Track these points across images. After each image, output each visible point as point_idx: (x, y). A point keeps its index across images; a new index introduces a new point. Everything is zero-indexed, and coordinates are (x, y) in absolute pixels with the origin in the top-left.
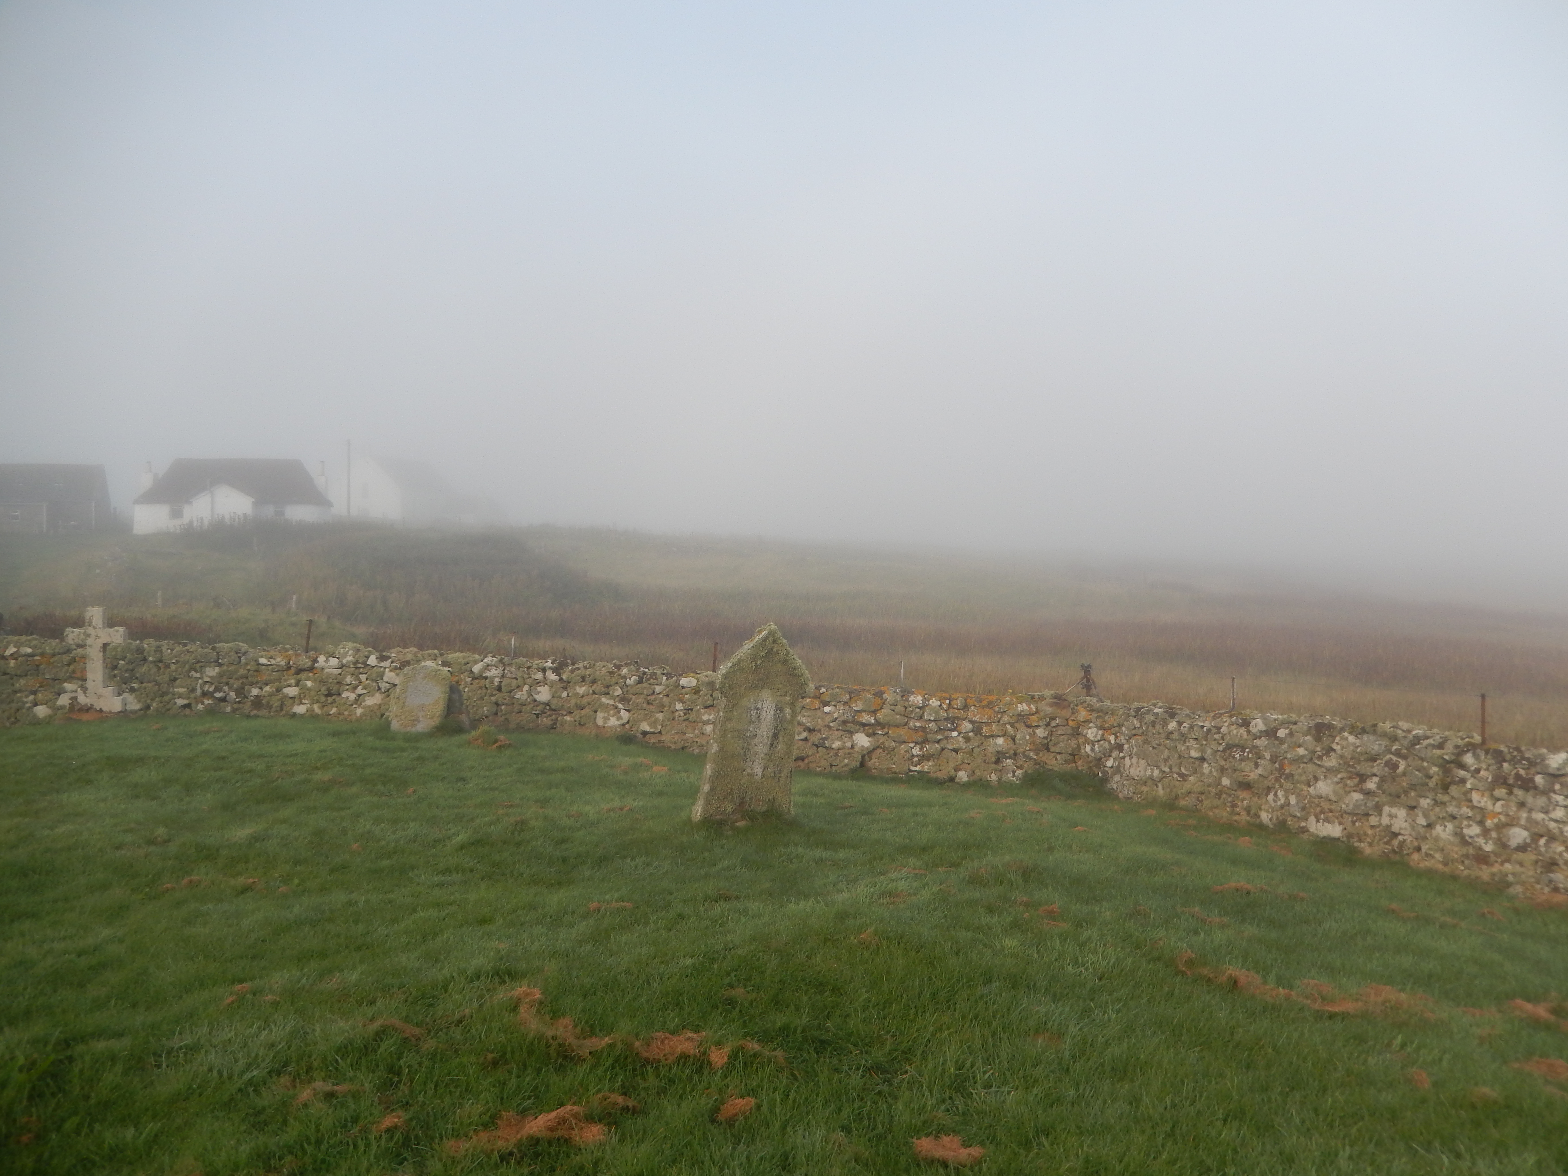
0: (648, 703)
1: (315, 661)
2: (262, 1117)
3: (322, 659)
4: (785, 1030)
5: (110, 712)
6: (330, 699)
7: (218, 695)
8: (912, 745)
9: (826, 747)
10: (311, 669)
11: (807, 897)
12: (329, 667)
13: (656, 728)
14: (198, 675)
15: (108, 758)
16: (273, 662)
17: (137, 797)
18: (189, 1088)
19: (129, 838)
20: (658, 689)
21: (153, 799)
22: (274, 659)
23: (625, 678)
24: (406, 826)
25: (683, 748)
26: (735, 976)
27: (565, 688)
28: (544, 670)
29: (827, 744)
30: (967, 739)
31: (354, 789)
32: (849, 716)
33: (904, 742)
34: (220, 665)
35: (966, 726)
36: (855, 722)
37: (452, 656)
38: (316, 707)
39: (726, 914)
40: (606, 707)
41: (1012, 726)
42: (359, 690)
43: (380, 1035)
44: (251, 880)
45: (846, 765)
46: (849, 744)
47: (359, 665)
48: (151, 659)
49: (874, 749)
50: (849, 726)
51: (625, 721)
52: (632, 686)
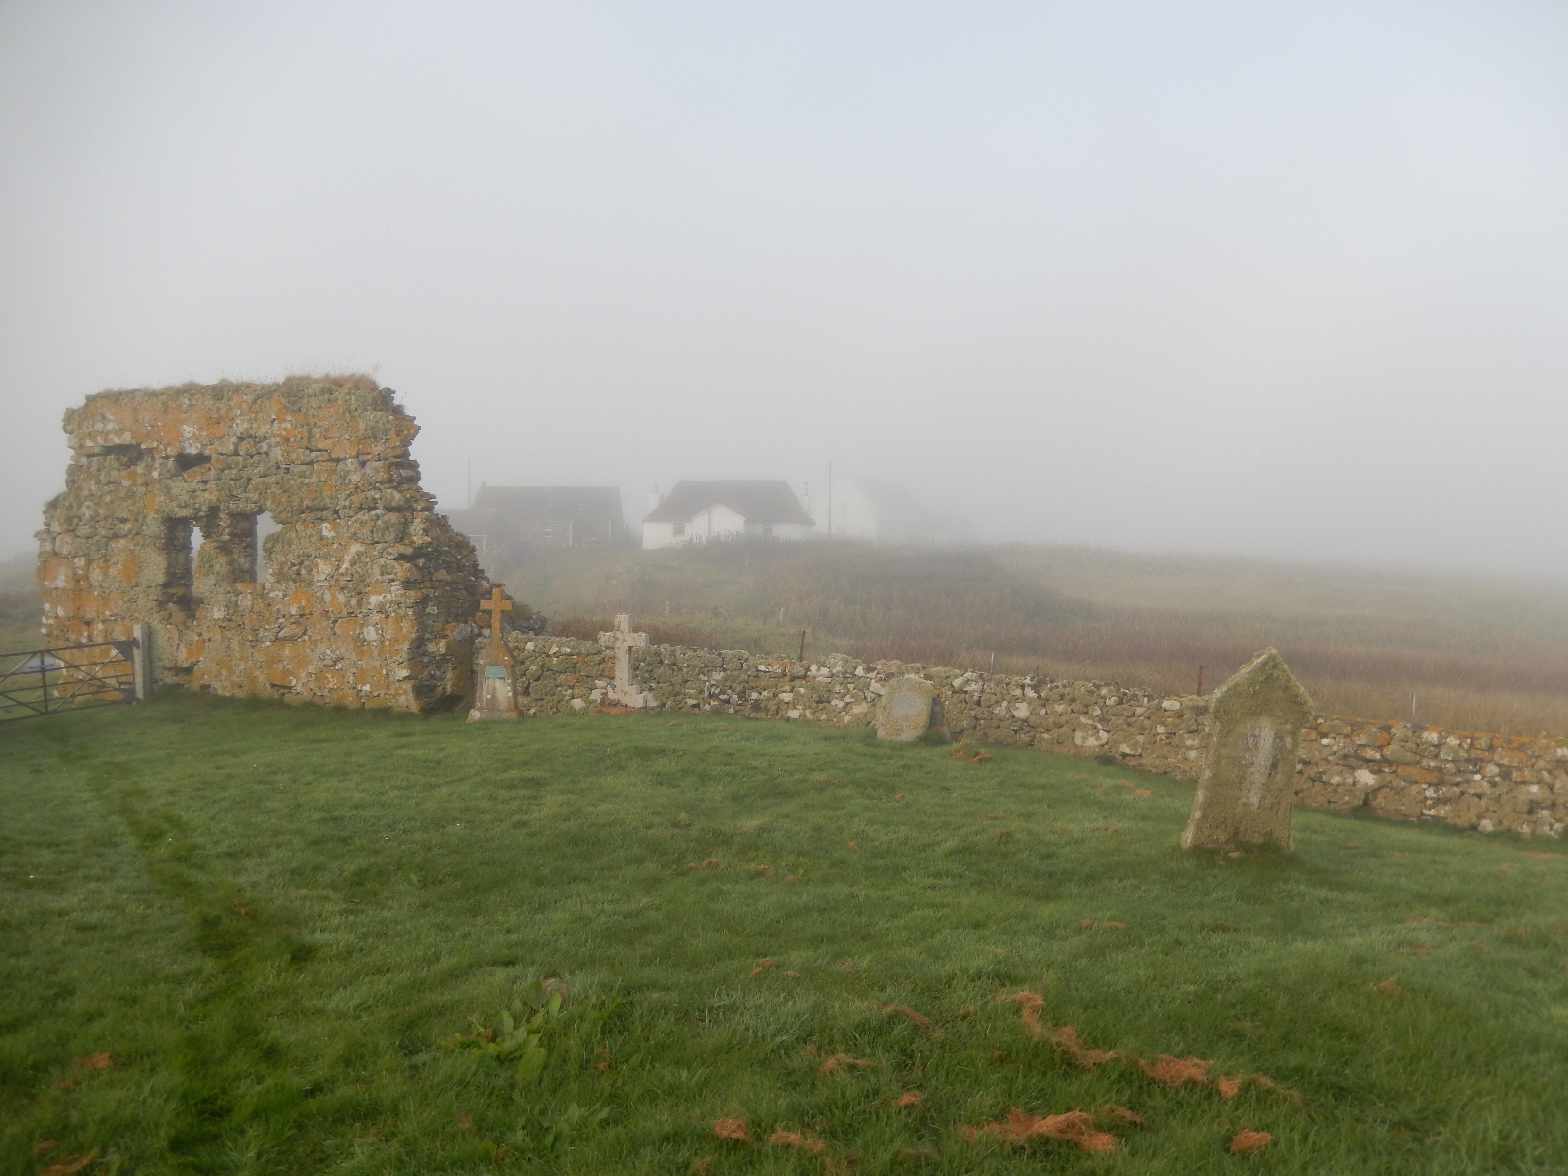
0: (1129, 725)
1: (808, 669)
2: (792, 1078)
3: (814, 668)
4: (1299, 1071)
5: (634, 708)
6: (821, 706)
7: (722, 697)
8: (1425, 786)
9: (1323, 782)
10: (805, 677)
11: (1314, 937)
12: (820, 676)
13: (1135, 749)
14: (706, 678)
15: (636, 748)
16: (771, 669)
17: (661, 784)
18: (729, 1043)
19: (657, 819)
20: (1139, 711)
21: (674, 787)
22: (772, 666)
23: (1104, 698)
24: (897, 829)
25: (1165, 773)
26: (1241, 1009)
27: (1044, 706)
28: (1023, 687)
29: (1324, 778)
30: (1493, 784)
31: (846, 792)
32: (1351, 750)
33: (1416, 782)
34: (725, 670)
35: (1492, 769)
36: (1358, 757)
37: (934, 670)
38: (808, 712)
39: (1226, 944)
41: (1550, 772)
42: (847, 699)
43: (893, 1019)
44: (762, 867)
45: (1347, 803)
46: (1350, 781)
47: (848, 675)
48: (666, 662)
49: (1380, 788)
50: (1350, 761)
51: (1104, 741)
52: (1112, 707)
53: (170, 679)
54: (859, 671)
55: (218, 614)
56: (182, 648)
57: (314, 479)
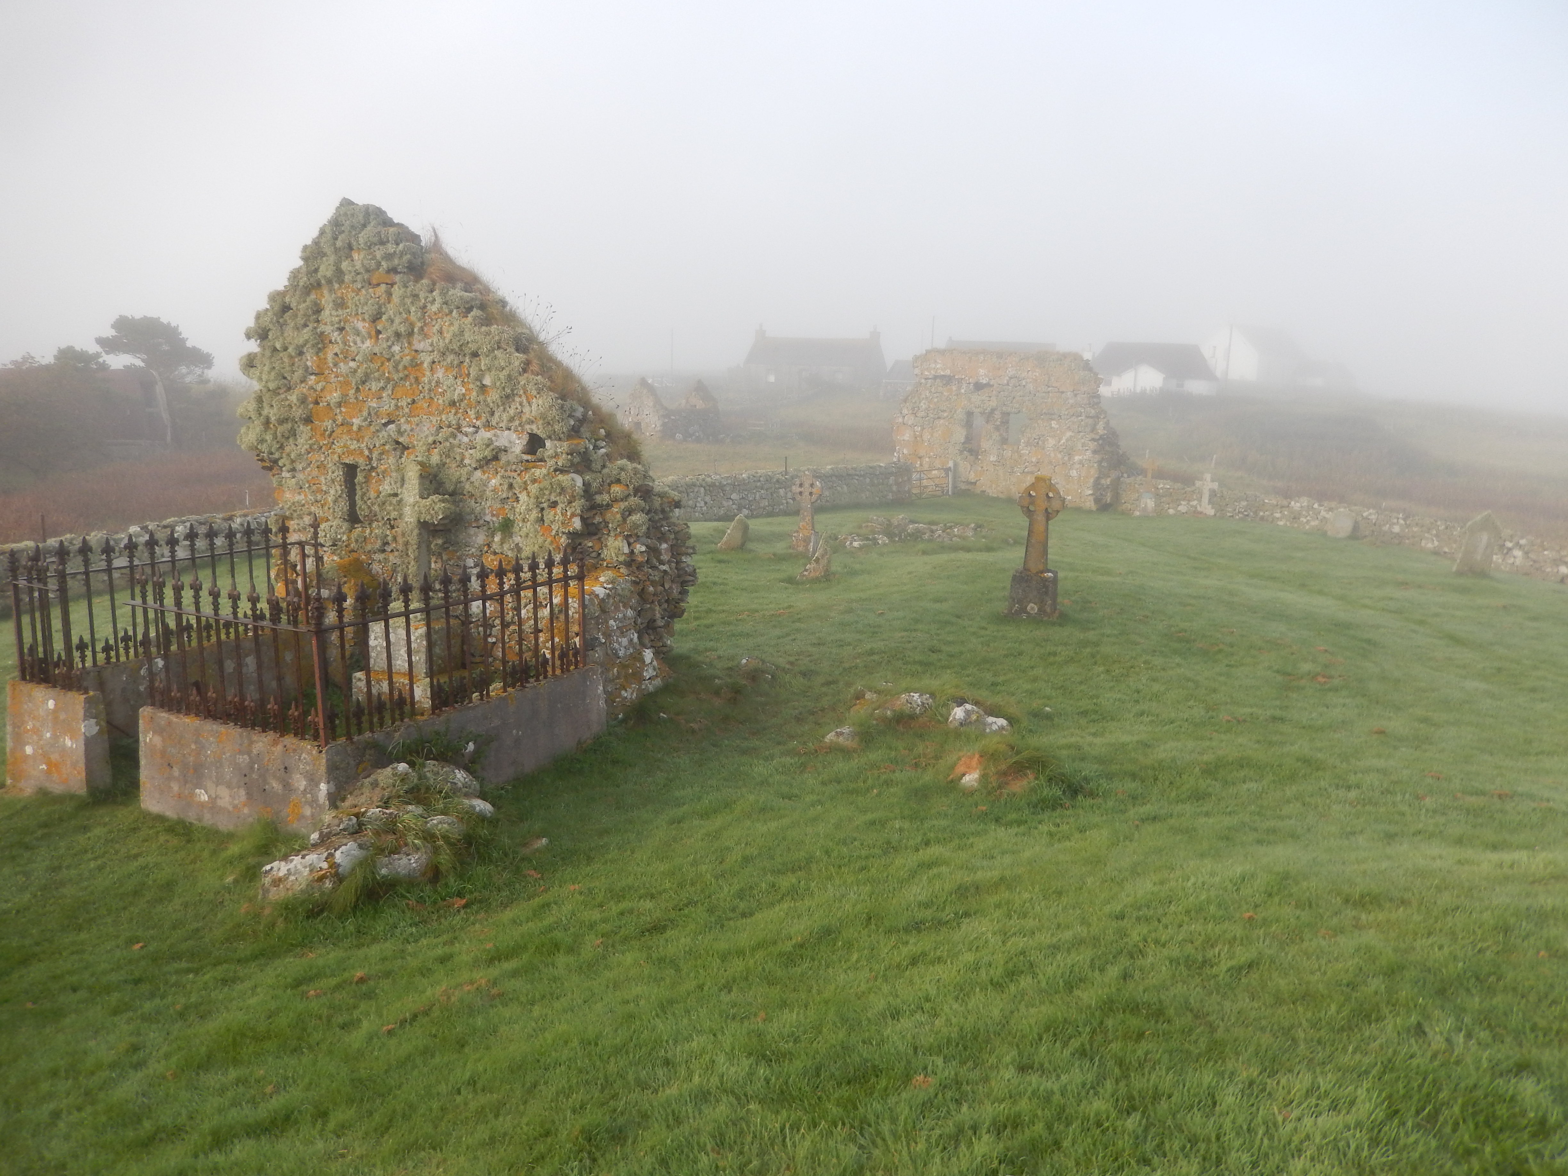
1: (1290, 503)
3: (1293, 503)
5: (1208, 515)
6: (1295, 520)
7: (1245, 513)
10: (1288, 507)
12: (1296, 507)
14: (1238, 504)
16: (1271, 502)
23: (1438, 526)
27: (1407, 528)
28: (1398, 518)
34: (1248, 501)
37: (1354, 508)
38: (1288, 524)
40: (1427, 538)
42: (1308, 518)
46: (1556, 570)
47: (1310, 507)
51: (1436, 545)
52: (1442, 530)
53: (963, 487)
54: (1316, 506)
55: (993, 458)
56: (972, 473)
57: (1050, 400)
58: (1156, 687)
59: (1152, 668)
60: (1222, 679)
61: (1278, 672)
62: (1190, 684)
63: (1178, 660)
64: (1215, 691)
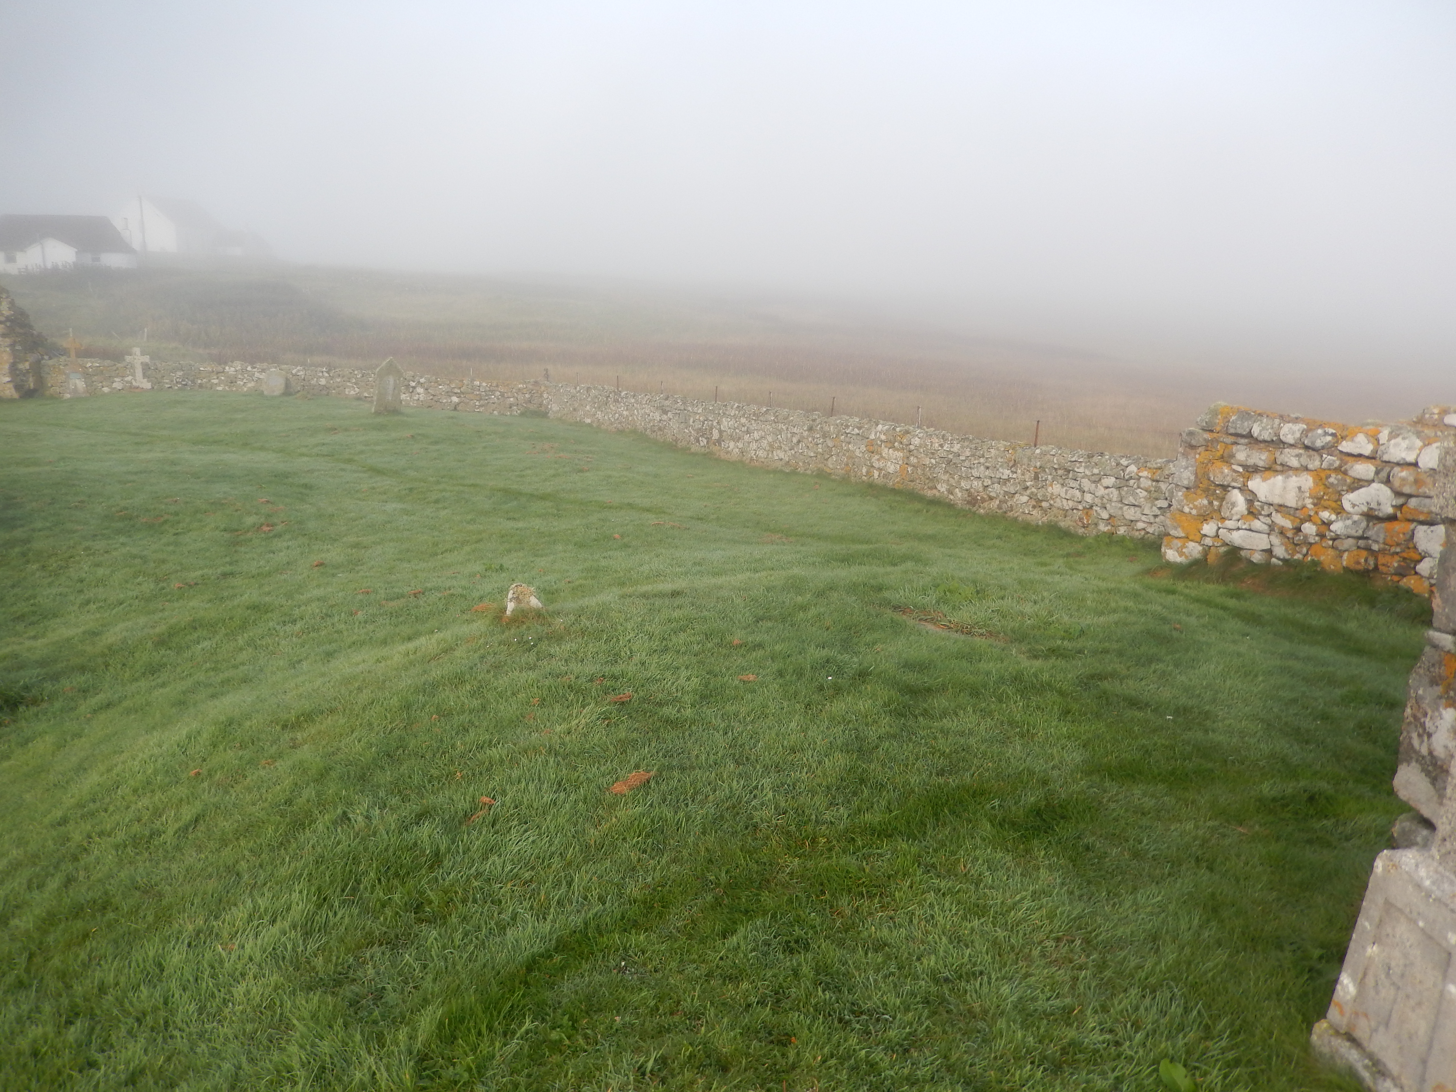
0: (367, 385)
1: (224, 369)
3: (227, 368)
5: (146, 389)
6: (232, 384)
7: (183, 383)
8: (475, 401)
9: (440, 402)
10: (223, 372)
12: (231, 371)
14: (174, 374)
16: (206, 369)
20: (370, 379)
23: (356, 375)
27: (332, 379)
28: (322, 372)
29: (441, 400)
30: (498, 399)
32: (449, 390)
33: (472, 400)
34: (183, 370)
35: (498, 393)
36: (452, 392)
37: (284, 367)
40: (349, 387)
41: (516, 393)
42: (245, 381)
45: (449, 409)
46: (449, 401)
47: (244, 370)
49: (460, 403)
50: (449, 394)
52: (359, 378)
58: (100, 572)
59: (94, 554)
60: (171, 548)
61: (225, 530)
62: (138, 561)
63: (122, 539)
64: (163, 561)
